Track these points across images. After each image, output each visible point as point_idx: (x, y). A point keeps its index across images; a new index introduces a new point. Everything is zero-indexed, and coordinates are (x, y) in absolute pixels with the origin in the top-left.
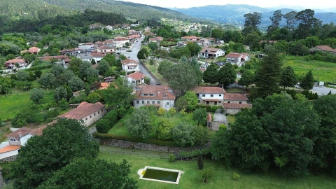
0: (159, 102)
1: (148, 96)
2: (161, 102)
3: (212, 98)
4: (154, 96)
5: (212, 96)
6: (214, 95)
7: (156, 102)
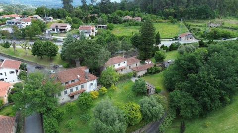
0: (82, 87)
1: (70, 83)
2: (84, 85)
3: (120, 66)
4: (76, 81)
5: (119, 65)
6: (121, 64)
7: (80, 87)
